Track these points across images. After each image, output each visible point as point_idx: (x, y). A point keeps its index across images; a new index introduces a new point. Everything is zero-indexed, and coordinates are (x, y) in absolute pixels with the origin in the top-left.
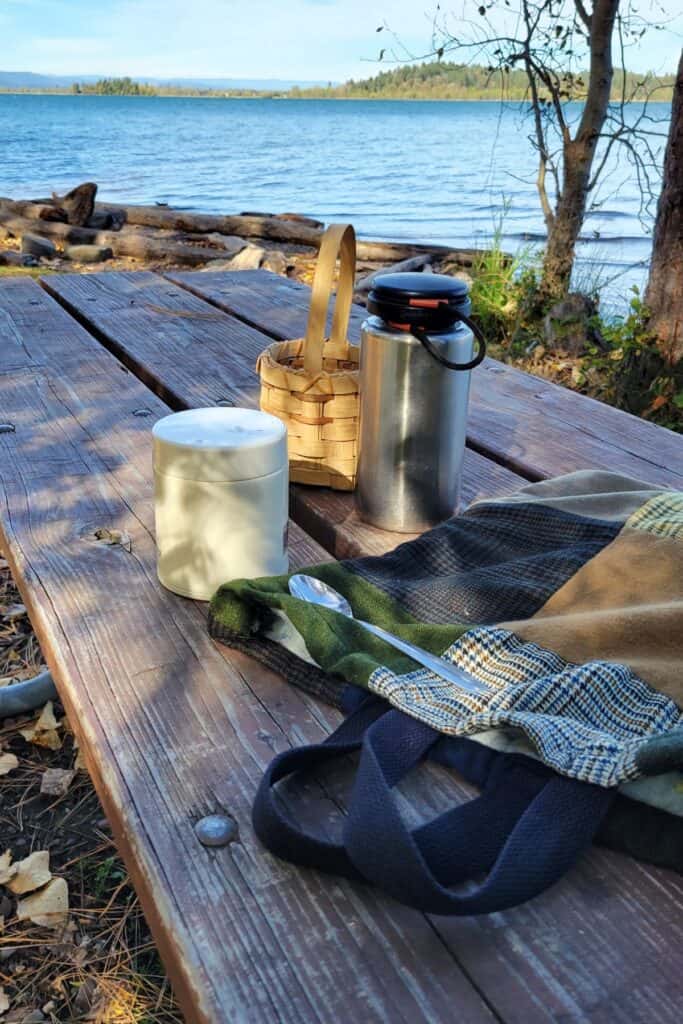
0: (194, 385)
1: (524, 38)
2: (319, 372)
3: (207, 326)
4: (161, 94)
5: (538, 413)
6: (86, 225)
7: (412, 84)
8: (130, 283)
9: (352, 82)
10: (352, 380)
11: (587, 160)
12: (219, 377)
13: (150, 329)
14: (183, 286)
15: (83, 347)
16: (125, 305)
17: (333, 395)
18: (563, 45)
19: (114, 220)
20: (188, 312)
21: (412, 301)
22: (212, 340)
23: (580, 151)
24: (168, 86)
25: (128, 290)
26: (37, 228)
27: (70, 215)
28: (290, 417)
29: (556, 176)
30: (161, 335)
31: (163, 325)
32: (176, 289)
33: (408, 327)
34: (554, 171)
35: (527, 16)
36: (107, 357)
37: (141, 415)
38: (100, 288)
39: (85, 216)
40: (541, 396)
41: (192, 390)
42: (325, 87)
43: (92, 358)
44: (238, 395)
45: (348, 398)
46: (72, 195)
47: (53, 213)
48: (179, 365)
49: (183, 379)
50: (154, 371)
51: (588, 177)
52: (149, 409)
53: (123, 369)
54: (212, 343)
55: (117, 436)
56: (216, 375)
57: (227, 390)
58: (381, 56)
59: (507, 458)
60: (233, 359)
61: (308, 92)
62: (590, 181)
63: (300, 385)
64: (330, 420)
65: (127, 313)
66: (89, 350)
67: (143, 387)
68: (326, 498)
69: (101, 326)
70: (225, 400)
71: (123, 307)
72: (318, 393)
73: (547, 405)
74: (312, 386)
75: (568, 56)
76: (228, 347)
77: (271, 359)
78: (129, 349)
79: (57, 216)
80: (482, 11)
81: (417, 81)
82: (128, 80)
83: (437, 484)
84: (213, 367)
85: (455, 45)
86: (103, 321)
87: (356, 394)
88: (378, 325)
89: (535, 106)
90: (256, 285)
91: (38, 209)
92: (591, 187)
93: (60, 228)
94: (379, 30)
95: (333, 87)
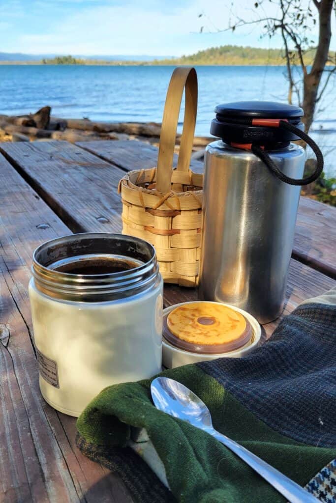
0: (83, 207)
1: (281, 18)
2: (168, 191)
3: (97, 171)
4: (87, 64)
5: (323, 225)
6: (46, 128)
7: (215, 57)
8: (52, 147)
9: (184, 57)
10: (195, 198)
11: (316, 85)
12: (101, 202)
13: (60, 172)
14: (86, 149)
15: (14, 183)
16: (46, 159)
17: (180, 211)
18: (301, 23)
19: (61, 126)
20: (85, 163)
21: (254, 121)
22: (99, 179)
23: (312, 80)
24: (91, 59)
25: (49, 151)
26: (21, 130)
27: (37, 123)
28: (145, 230)
29: (299, 95)
30: (66, 176)
31: (69, 171)
32: (79, 150)
33: (249, 146)
34: (297, 91)
35: (282, 6)
36: (27, 189)
37: (41, 228)
38: (32, 149)
39: (45, 124)
40: (322, 213)
41: (81, 211)
42: (171, 59)
43: (18, 190)
44: (112, 214)
45: (192, 213)
46: (38, 113)
47: (29, 123)
48: (74, 194)
49: (76, 203)
50: (57, 198)
51: (316, 94)
52: (48, 224)
53: (36, 197)
54: (99, 181)
55: (20, 243)
56: (99, 201)
57: (105, 211)
58: (201, 30)
59: (308, 259)
60: (111, 190)
61: (162, 62)
62: (318, 97)
63: (152, 202)
64: (177, 232)
65: (46, 163)
66: (17, 185)
67: (48, 209)
68: (174, 293)
69: (28, 171)
70: (103, 217)
71: (45, 160)
72: (168, 209)
73: (328, 220)
74: (162, 204)
75: (304, 29)
76: (108, 183)
77: (130, 182)
78: (44, 185)
79: (30, 123)
80: (256, 5)
81: (218, 55)
82: (70, 57)
83: (269, 285)
84: (97, 196)
85: (242, 23)
86: (30, 168)
87: (200, 210)
88: (221, 147)
89: (287, 56)
90: (130, 148)
91: (21, 120)
92: (318, 100)
93: (33, 130)
94: (200, 16)
95: (175, 59)
